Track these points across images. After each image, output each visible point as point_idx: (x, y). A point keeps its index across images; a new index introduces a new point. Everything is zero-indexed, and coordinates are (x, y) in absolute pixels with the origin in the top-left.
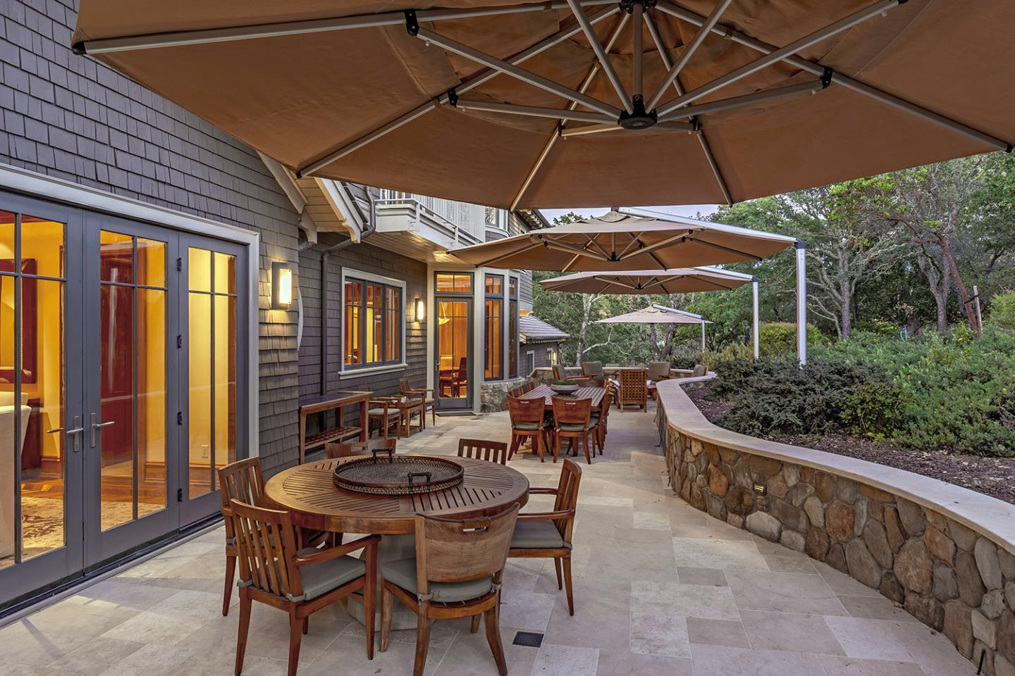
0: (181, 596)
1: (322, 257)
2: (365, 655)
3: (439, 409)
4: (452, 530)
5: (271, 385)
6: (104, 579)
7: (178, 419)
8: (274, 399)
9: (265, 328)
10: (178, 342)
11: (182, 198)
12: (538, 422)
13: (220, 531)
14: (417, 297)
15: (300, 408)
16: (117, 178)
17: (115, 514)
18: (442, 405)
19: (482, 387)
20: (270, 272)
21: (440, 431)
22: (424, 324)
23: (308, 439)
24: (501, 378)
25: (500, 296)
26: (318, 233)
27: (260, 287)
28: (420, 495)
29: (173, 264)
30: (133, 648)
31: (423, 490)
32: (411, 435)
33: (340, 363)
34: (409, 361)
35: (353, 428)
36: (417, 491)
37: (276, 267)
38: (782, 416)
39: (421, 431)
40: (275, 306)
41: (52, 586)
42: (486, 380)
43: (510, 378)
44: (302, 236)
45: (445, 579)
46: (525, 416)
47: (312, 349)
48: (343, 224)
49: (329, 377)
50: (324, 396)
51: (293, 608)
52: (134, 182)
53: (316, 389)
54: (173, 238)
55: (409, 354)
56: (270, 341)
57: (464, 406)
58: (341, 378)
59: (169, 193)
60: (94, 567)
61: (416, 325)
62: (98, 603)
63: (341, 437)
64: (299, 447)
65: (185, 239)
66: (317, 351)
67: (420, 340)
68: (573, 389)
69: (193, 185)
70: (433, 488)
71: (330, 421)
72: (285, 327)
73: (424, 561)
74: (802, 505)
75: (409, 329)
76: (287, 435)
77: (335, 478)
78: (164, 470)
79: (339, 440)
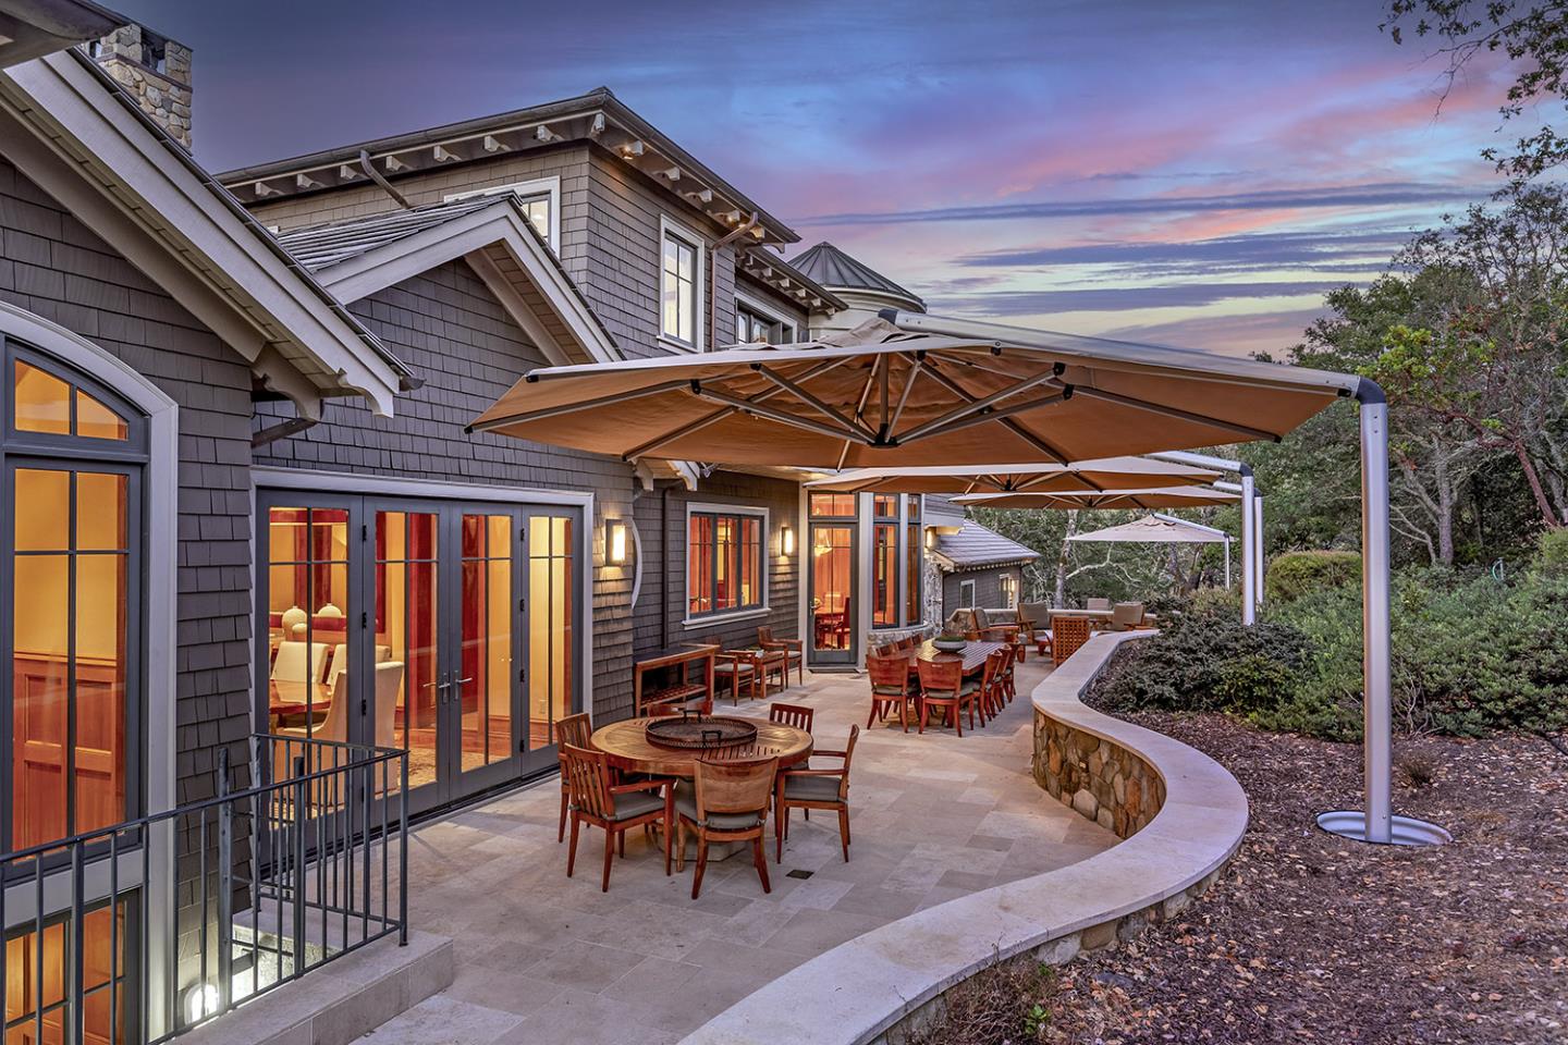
0: (525, 828)
1: (664, 495)
2: (665, 873)
3: (817, 664)
4: (720, 772)
5: (605, 642)
6: (465, 812)
7: (520, 676)
8: (607, 656)
9: (599, 585)
10: (520, 606)
11: (525, 474)
12: (901, 686)
13: (556, 782)
14: (784, 525)
15: (635, 665)
16: (475, 468)
17: (471, 761)
18: (818, 659)
19: (869, 637)
20: (604, 529)
21: (803, 692)
22: (794, 558)
23: (645, 698)
24: (896, 625)
25: (896, 520)
26: (654, 480)
27: (594, 545)
28: (712, 749)
29: (518, 535)
30: (493, 857)
31: (714, 745)
32: (768, 695)
33: (684, 611)
34: (774, 604)
35: (697, 686)
36: (709, 745)
37: (610, 524)
38: (1158, 689)
39: (782, 691)
40: (609, 563)
41: (428, 812)
42: (875, 628)
43: (909, 625)
44: (638, 482)
45: (717, 810)
46: (886, 678)
47: (652, 597)
48: (678, 474)
49: (671, 627)
50: (665, 650)
51: (608, 825)
52: (488, 470)
53: (656, 641)
54: (517, 512)
55: (773, 596)
56: (604, 598)
57: (846, 660)
58: (686, 628)
59: (513, 472)
60: (457, 802)
61: (783, 560)
62: (461, 827)
63: (684, 695)
64: (634, 706)
65: (526, 511)
66: (657, 599)
67: (789, 577)
68: (958, 647)
69: (534, 460)
70: (723, 744)
71: (674, 677)
72: (619, 583)
73: (701, 793)
74: (1112, 783)
75: (774, 566)
76: (621, 692)
77: (647, 734)
78: (508, 725)
79: (682, 698)
